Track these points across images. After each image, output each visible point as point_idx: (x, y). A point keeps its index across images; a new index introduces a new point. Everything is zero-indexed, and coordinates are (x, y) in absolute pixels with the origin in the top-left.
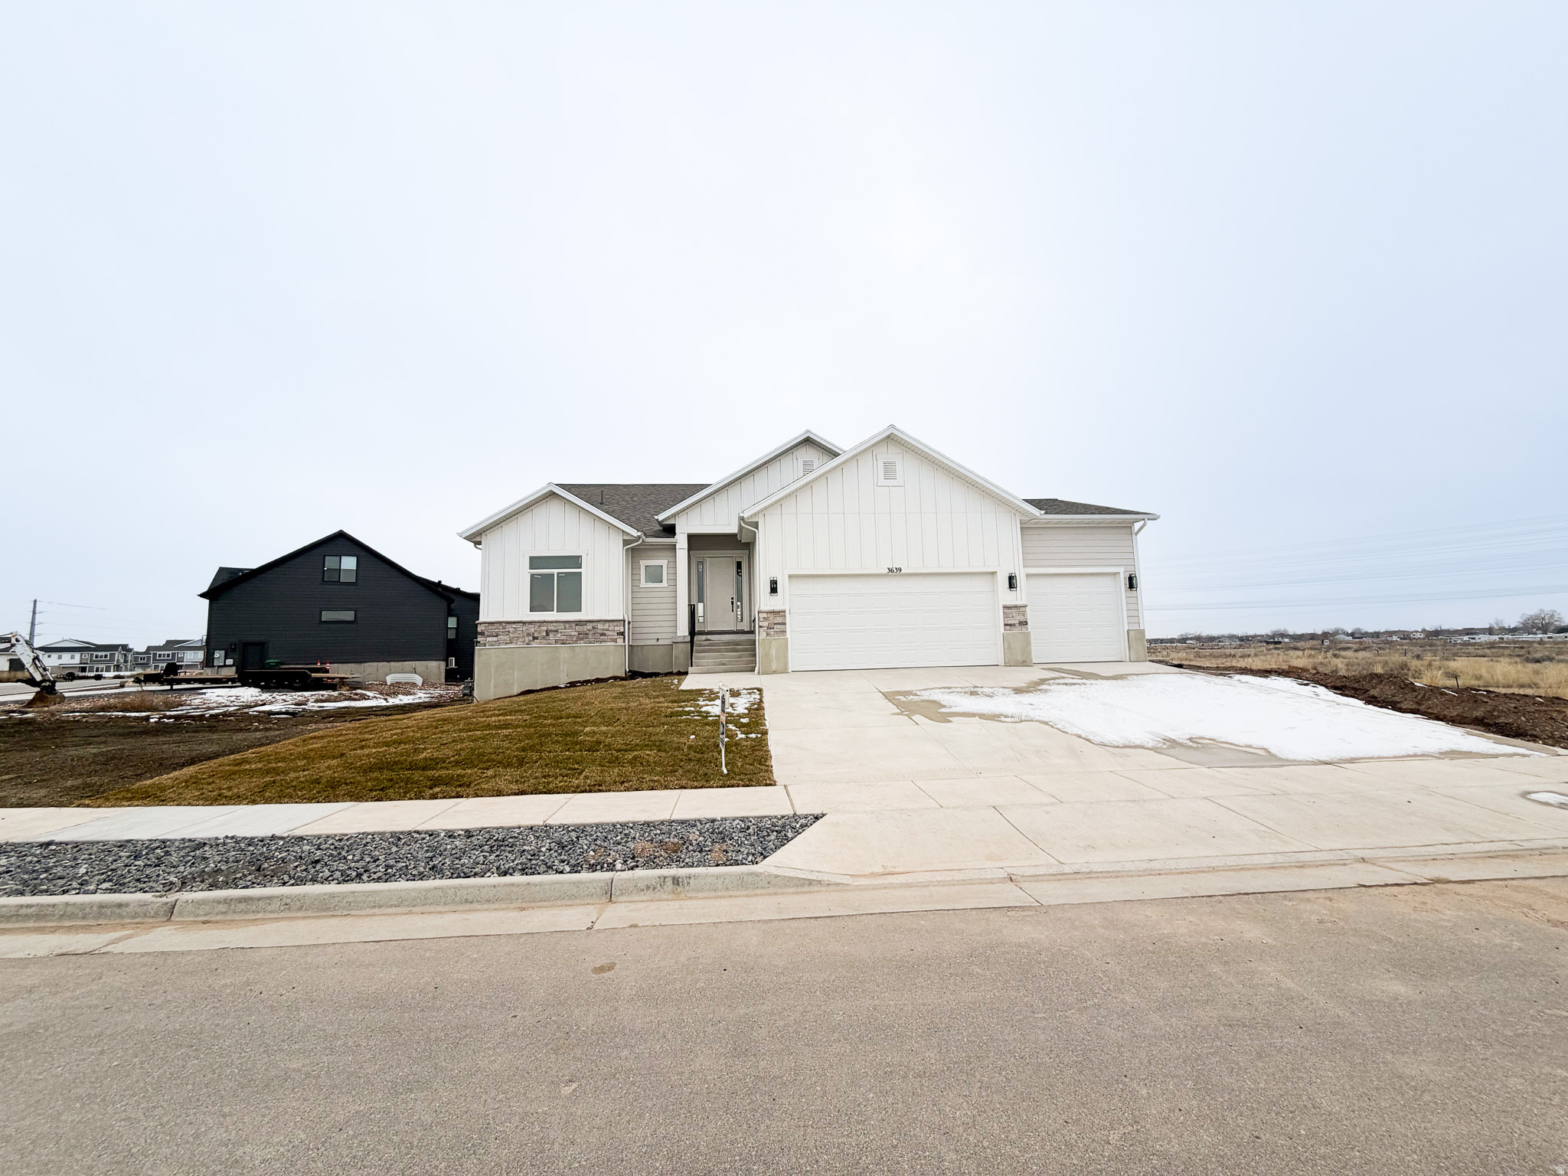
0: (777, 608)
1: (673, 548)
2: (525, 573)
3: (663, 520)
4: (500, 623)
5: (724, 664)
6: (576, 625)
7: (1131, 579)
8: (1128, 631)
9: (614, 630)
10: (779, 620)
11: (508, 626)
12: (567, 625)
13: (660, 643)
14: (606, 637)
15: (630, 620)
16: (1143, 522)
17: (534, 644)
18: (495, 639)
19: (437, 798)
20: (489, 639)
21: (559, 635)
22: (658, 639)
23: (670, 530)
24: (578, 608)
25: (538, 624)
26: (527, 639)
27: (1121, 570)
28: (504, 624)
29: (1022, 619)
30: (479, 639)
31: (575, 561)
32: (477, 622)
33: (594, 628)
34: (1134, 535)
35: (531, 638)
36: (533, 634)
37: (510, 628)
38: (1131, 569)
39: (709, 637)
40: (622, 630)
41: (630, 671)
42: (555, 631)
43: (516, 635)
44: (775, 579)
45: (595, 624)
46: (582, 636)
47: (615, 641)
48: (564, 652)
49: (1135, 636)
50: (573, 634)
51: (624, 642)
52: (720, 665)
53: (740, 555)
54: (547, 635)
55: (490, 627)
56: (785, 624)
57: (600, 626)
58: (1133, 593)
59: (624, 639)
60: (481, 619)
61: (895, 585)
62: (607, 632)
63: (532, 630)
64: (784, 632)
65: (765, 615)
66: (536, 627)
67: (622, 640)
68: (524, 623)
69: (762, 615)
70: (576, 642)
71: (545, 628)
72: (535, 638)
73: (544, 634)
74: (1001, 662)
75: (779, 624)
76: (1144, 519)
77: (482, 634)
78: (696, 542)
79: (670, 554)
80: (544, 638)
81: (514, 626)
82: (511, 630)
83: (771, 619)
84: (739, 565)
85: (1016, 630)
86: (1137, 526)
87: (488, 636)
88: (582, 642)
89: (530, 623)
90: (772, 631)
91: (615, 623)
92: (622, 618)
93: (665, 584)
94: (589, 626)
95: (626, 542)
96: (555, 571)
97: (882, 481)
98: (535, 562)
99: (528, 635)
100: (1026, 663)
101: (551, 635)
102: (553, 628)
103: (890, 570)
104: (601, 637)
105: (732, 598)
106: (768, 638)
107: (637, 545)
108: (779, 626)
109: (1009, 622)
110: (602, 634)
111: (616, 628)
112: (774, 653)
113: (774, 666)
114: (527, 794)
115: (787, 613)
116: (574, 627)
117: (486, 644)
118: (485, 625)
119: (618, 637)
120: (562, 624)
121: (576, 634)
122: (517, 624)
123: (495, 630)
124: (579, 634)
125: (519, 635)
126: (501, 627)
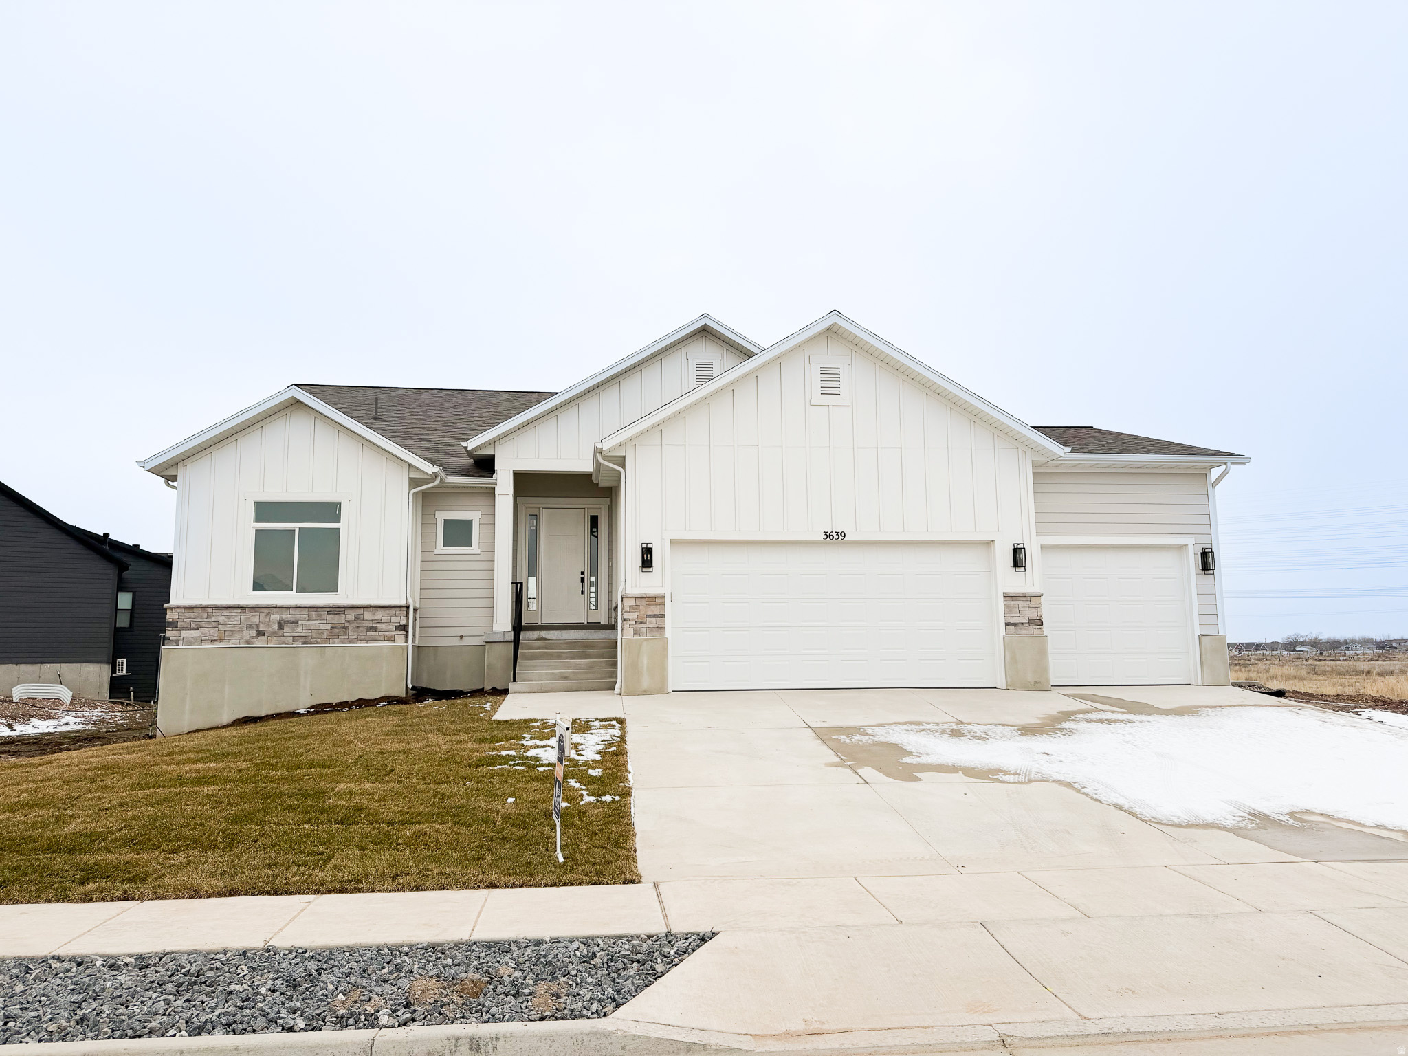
0: (652, 591)
1: (491, 492)
2: (247, 528)
3: (475, 449)
4: (204, 608)
5: (566, 678)
6: (329, 613)
7: (1205, 556)
8: (1201, 636)
9: (389, 623)
10: (656, 610)
11: (217, 613)
12: (314, 614)
13: (466, 642)
14: (377, 633)
15: (418, 606)
16: (1223, 467)
17: (260, 642)
18: (195, 633)
19: (91, 900)
20: (185, 634)
21: (300, 629)
22: (461, 637)
23: (485, 465)
24: (334, 588)
25: (266, 611)
26: (247, 635)
27: (1189, 541)
28: (210, 610)
29: (1033, 615)
30: (168, 634)
31: (331, 511)
32: (165, 606)
33: (357, 618)
34: (1210, 487)
35: (253, 633)
36: (257, 626)
37: (220, 617)
38: (1206, 539)
39: (544, 634)
40: (404, 622)
41: (414, 688)
42: (293, 623)
43: (228, 628)
44: (650, 546)
45: (359, 612)
46: (338, 631)
47: (391, 639)
48: (308, 657)
49: (1208, 644)
50: (323, 627)
51: (407, 641)
52: (558, 680)
53: (596, 505)
54: (281, 627)
55: (187, 615)
56: (663, 616)
57: (368, 615)
58: (1207, 578)
59: (407, 636)
60: (174, 601)
61: (835, 558)
62: (378, 625)
63: (256, 620)
64: (661, 629)
65: (633, 602)
66: (263, 615)
67: (403, 638)
68: (243, 608)
69: (628, 602)
70: (327, 640)
71: (278, 618)
72: (260, 633)
73: (276, 627)
74: (1001, 683)
75: (654, 616)
76: (1225, 464)
77: (174, 625)
78: (526, 483)
79: (482, 501)
80: (274, 633)
81: (226, 613)
82: (221, 619)
83: (641, 607)
84: (594, 521)
85: (1026, 633)
86: (1215, 473)
87: (184, 629)
88: (337, 640)
89: (253, 608)
90: (643, 628)
91: (393, 611)
92: (403, 603)
93: (476, 547)
94: (350, 616)
95: (414, 483)
96: (296, 526)
97: (819, 398)
98: (264, 511)
99: (250, 627)
100: (1039, 685)
101: (286, 629)
102: (290, 618)
103: (829, 535)
104: (369, 633)
105: (582, 573)
106: (637, 637)
107: (433, 487)
108: (654, 620)
109: (1014, 620)
110: (373, 629)
111: (395, 619)
112: (645, 662)
113: (646, 683)
114: (239, 895)
115: (667, 600)
116: (324, 617)
117: (181, 642)
118: (178, 610)
119: (397, 632)
120: (306, 612)
121: (328, 627)
122: (231, 610)
123: (195, 620)
124: (332, 628)
125: (233, 629)
126: (205, 615)
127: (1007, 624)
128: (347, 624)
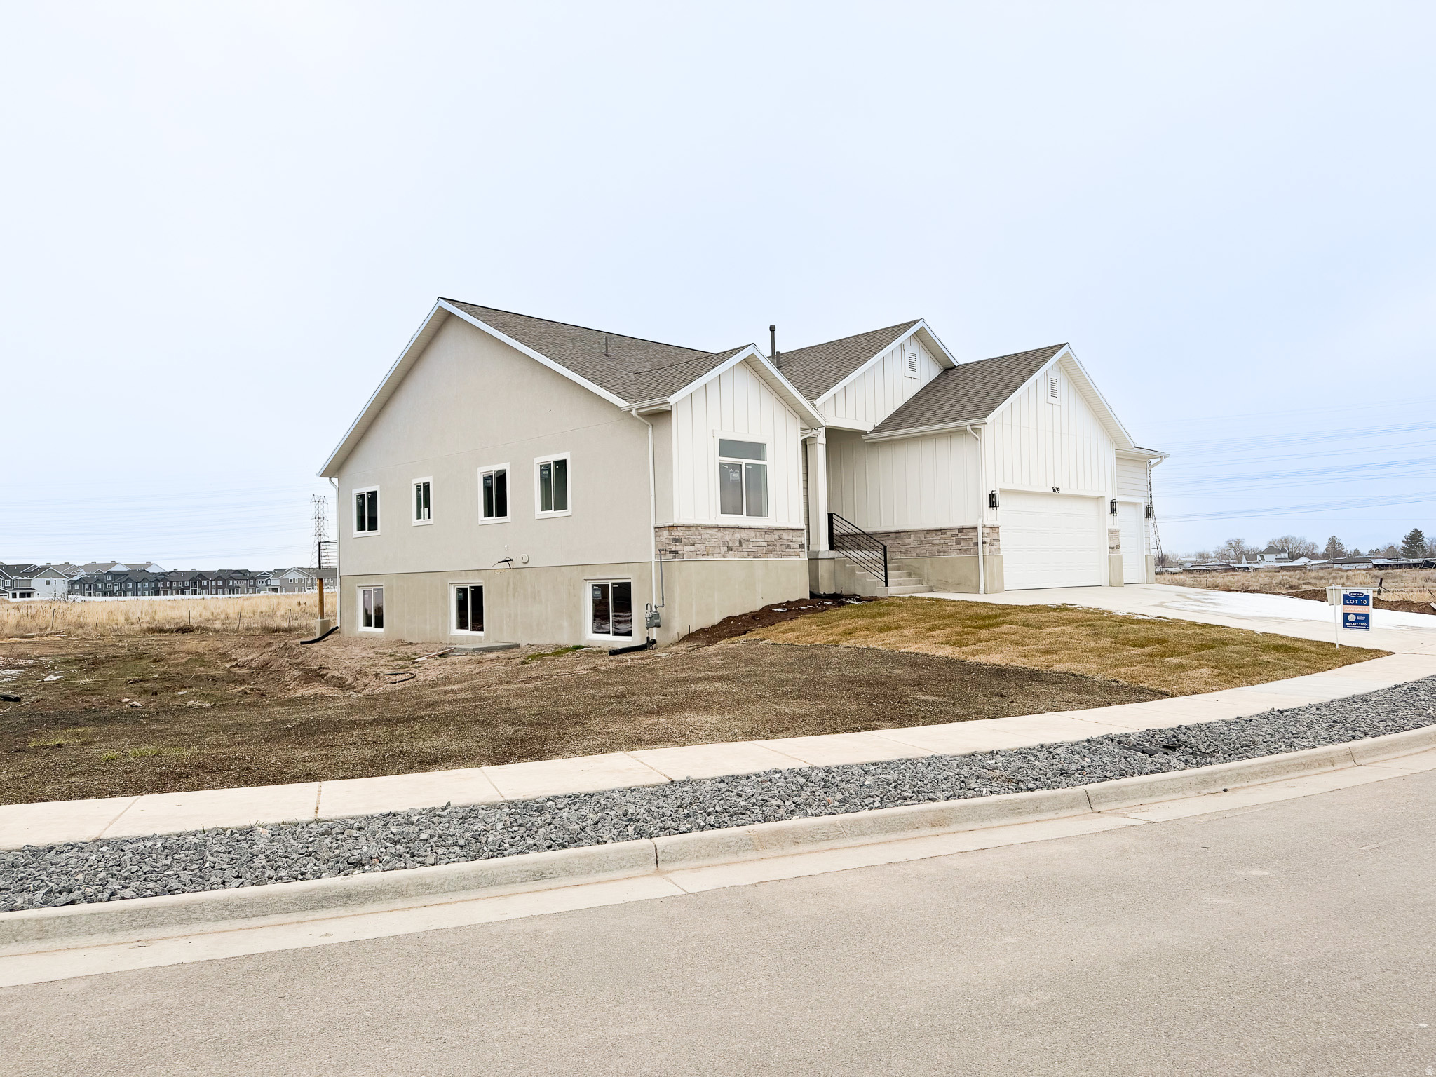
0: (995, 524)
2: (713, 460)
4: (697, 527)
6: (767, 533)
7: (1147, 509)
10: (995, 537)
11: (705, 531)
12: (759, 533)
16: (1160, 459)
17: (730, 557)
18: (692, 548)
20: (687, 548)
21: (751, 546)
24: (765, 512)
25: (732, 530)
27: (1142, 500)
28: (700, 529)
29: (1117, 542)
30: (676, 548)
31: (760, 450)
34: (1151, 470)
35: (726, 549)
36: (727, 543)
37: (706, 534)
38: (1148, 500)
40: (803, 542)
41: (810, 593)
42: (747, 541)
43: (712, 544)
45: (781, 532)
46: (771, 547)
47: (798, 554)
51: (805, 556)
54: (741, 545)
55: (687, 532)
56: (999, 540)
57: (785, 536)
60: (677, 521)
61: (1054, 505)
62: (791, 543)
63: (727, 538)
64: (999, 549)
66: (731, 533)
67: (804, 553)
69: (986, 530)
70: (767, 555)
71: (739, 536)
72: (730, 549)
73: (738, 544)
74: (1105, 581)
75: (996, 540)
80: (737, 549)
83: (989, 534)
85: (1116, 552)
86: (1154, 462)
87: (686, 544)
88: (773, 555)
90: (994, 548)
91: (800, 533)
94: (776, 536)
96: (744, 461)
97: (1051, 400)
98: (727, 447)
101: (744, 546)
102: (745, 537)
103: (1054, 490)
104: (787, 550)
108: (996, 543)
109: (1111, 545)
110: (789, 546)
111: (801, 539)
115: (1001, 530)
116: (763, 536)
117: (685, 556)
118: (682, 528)
119: (801, 550)
120: (753, 532)
121: (765, 544)
122: (712, 529)
123: (692, 537)
124: (768, 545)
125: (714, 545)
126: (697, 533)
127: (1110, 548)
128: (775, 543)
